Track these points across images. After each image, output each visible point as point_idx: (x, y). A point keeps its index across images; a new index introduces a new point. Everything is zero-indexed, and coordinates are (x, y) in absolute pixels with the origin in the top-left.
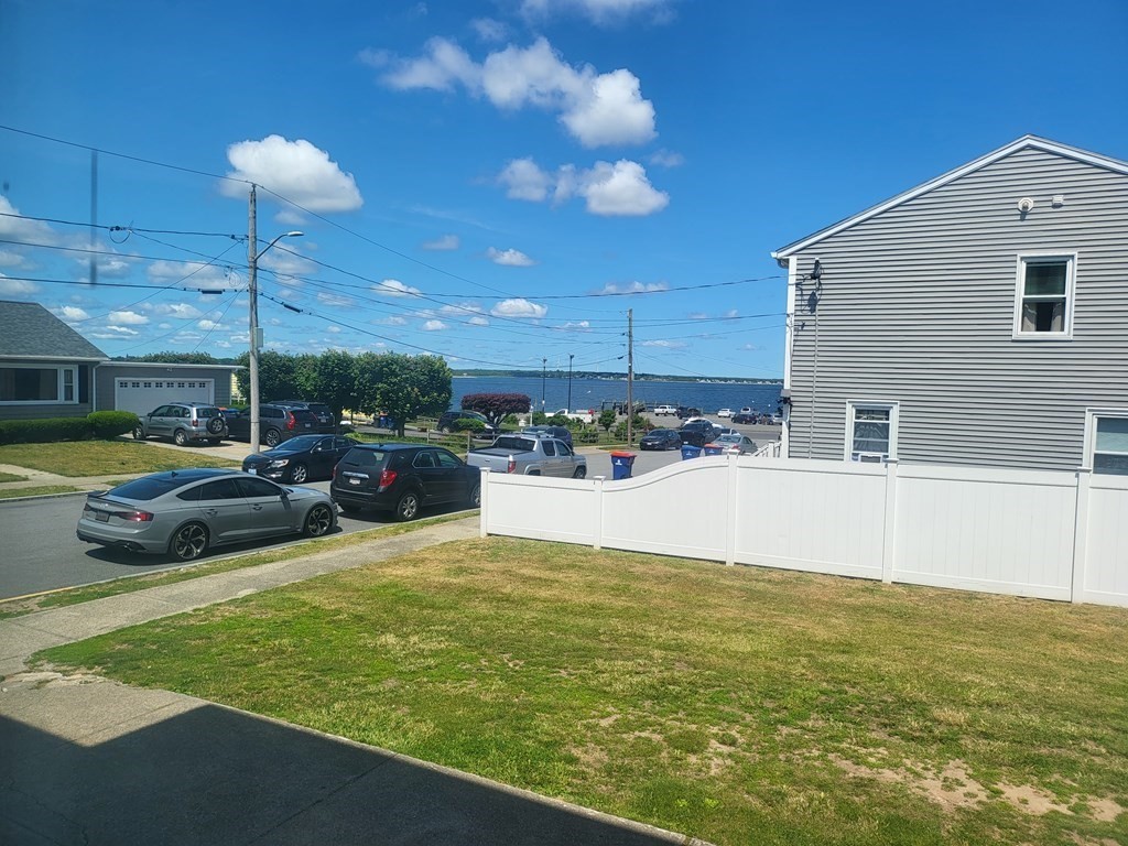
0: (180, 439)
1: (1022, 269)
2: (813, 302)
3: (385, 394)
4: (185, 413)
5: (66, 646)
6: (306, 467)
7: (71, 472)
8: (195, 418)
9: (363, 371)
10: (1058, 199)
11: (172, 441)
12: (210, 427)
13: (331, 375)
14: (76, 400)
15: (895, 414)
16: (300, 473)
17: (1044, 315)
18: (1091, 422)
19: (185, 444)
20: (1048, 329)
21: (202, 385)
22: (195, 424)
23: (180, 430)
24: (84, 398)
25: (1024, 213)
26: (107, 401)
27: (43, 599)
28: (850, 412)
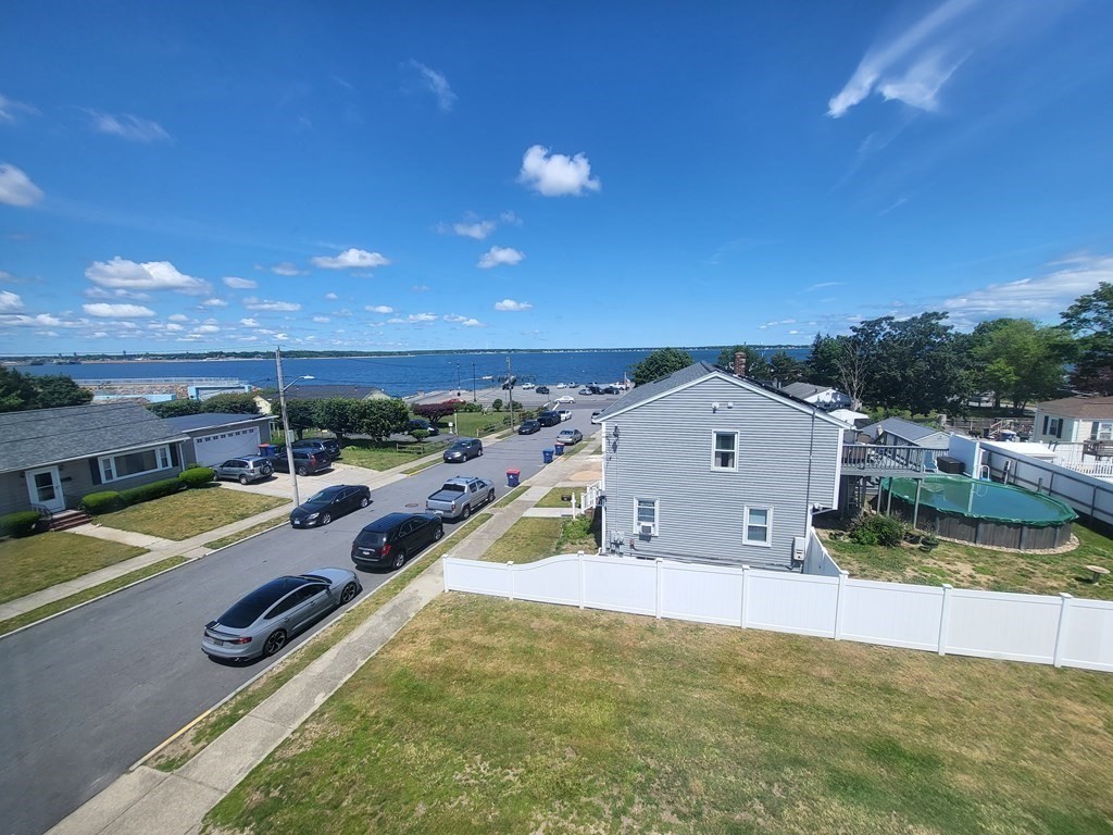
0: (243, 481)
1: (715, 436)
2: (615, 447)
3: (368, 425)
4: (243, 465)
5: (221, 802)
6: (330, 513)
7: (177, 535)
8: (252, 467)
9: (354, 412)
10: (730, 404)
11: (238, 481)
12: (262, 472)
13: (334, 414)
14: (170, 466)
15: (657, 503)
16: (327, 518)
17: (725, 459)
18: (746, 511)
19: (247, 484)
20: (726, 466)
21: (252, 431)
22: (253, 471)
23: (242, 476)
24: (175, 462)
25: (715, 410)
26: (191, 458)
27: (192, 732)
28: (636, 502)
